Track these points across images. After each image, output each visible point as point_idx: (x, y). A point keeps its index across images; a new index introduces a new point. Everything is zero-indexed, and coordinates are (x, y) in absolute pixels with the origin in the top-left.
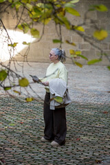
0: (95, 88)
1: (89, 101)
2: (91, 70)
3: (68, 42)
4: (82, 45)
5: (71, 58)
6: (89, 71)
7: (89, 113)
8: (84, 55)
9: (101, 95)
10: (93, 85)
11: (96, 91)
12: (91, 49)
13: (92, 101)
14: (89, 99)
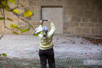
0: (29, 49)
1: (25, 57)
2: (26, 38)
3: (8, 19)
4: (20, 23)
5: (11, 29)
6: (24, 39)
7: (25, 64)
8: (21, 29)
9: (33, 53)
10: (27, 47)
11: (29, 51)
12: (26, 25)
13: (27, 57)
14: (25, 56)
